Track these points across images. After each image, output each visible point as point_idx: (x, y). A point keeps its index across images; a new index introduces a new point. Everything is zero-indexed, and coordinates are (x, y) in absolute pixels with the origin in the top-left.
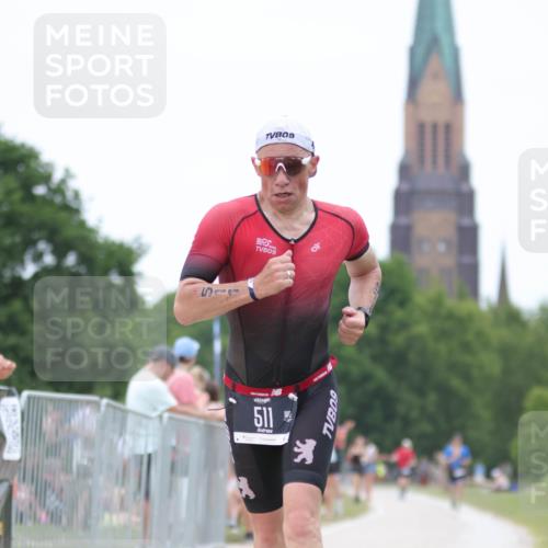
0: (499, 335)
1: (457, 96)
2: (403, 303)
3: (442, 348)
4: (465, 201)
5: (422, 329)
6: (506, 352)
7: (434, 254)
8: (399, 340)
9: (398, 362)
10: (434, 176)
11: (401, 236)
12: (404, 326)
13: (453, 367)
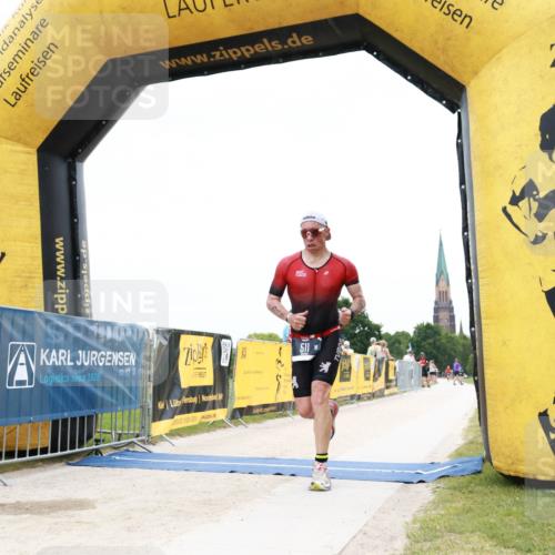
0: (462, 341)
1: (448, 284)
2: (439, 335)
3: (448, 345)
4: (451, 310)
5: (444, 341)
6: (464, 345)
7: (444, 323)
8: (438, 343)
9: (438, 348)
10: (443, 304)
11: (436, 319)
12: (439, 340)
13: (452, 349)
